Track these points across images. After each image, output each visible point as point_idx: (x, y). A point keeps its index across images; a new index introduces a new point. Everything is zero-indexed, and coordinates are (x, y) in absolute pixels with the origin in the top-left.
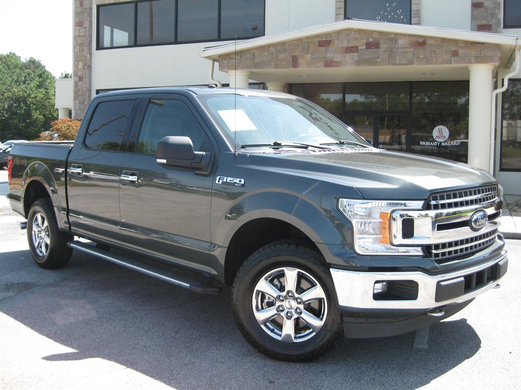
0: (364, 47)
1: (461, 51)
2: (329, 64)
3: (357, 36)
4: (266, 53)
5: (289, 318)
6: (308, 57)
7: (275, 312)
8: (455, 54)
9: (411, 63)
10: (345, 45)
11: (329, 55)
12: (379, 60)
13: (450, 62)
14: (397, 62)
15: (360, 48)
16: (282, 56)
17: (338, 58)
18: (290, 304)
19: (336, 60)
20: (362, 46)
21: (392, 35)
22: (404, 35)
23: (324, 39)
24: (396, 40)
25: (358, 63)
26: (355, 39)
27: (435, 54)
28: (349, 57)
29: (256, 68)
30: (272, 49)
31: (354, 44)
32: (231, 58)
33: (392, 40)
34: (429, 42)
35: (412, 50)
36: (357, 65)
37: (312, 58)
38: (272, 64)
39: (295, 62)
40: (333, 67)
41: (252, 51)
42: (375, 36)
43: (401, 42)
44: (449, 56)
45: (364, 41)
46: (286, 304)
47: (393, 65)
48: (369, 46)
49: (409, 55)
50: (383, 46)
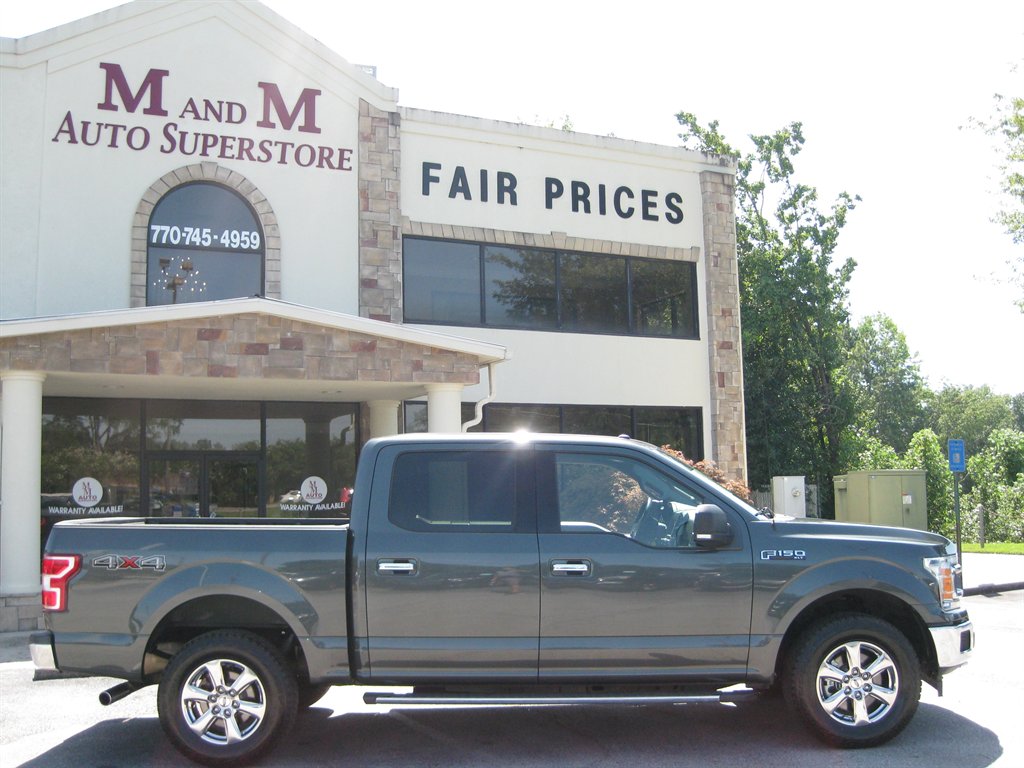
0: (278, 346)
1: (425, 363)
2: (215, 370)
3: (266, 326)
4: (94, 343)
5: (859, 698)
6: (178, 356)
7: (843, 696)
8: (418, 366)
9: (353, 377)
10: (245, 340)
11: (217, 356)
12: (302, 369)
13: (410, 379)
14: (332, 375)
15: (271, 347)
16: (126, 351)
17: (232, 361)
18: (857, 684)
19: (228, 365)
20: (275, 343)
21: (323, 330)
22: (342, 331)
23: (208, 327)
24: (330, 339)
25: (268, 372)
26: (262, 331)
27: (389, 365)
28: (250, 361)
29: (72, 370)
30: (108, 337)
31: (261, 339)
32: (17, 347)
33: (322, 337)
34: (379, 344)
35: (355, 356)
36: (266, 376)
37: (185, 359)
38: (107, 364)
39: (152, 364)
40: (225, 376)
41: (66, 337)
42: (296, 329)
43: (338, 342)
44: (409, 368)
45: (279, 336)
46: (852, 683)
47: (325, 378)
48: (286, 344)
49: (350, 364)
50: (310, 347)
